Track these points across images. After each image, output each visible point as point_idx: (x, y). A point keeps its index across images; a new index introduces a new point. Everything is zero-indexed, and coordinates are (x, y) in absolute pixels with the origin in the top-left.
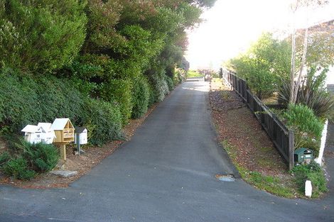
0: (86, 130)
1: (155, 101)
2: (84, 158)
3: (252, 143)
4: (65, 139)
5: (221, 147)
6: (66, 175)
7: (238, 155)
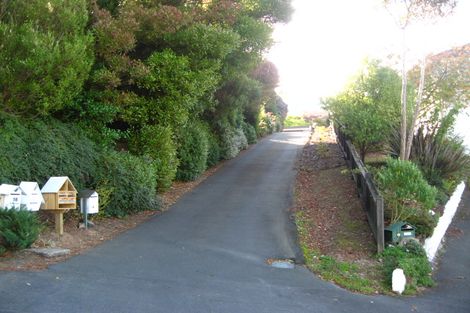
0: (96, 194)
1: (220, 158)
2: (92, 233)
3: (337, 216)
4: (61, 206)
5: (292, 221)
6: (51, 254)
7: (312, 232)
